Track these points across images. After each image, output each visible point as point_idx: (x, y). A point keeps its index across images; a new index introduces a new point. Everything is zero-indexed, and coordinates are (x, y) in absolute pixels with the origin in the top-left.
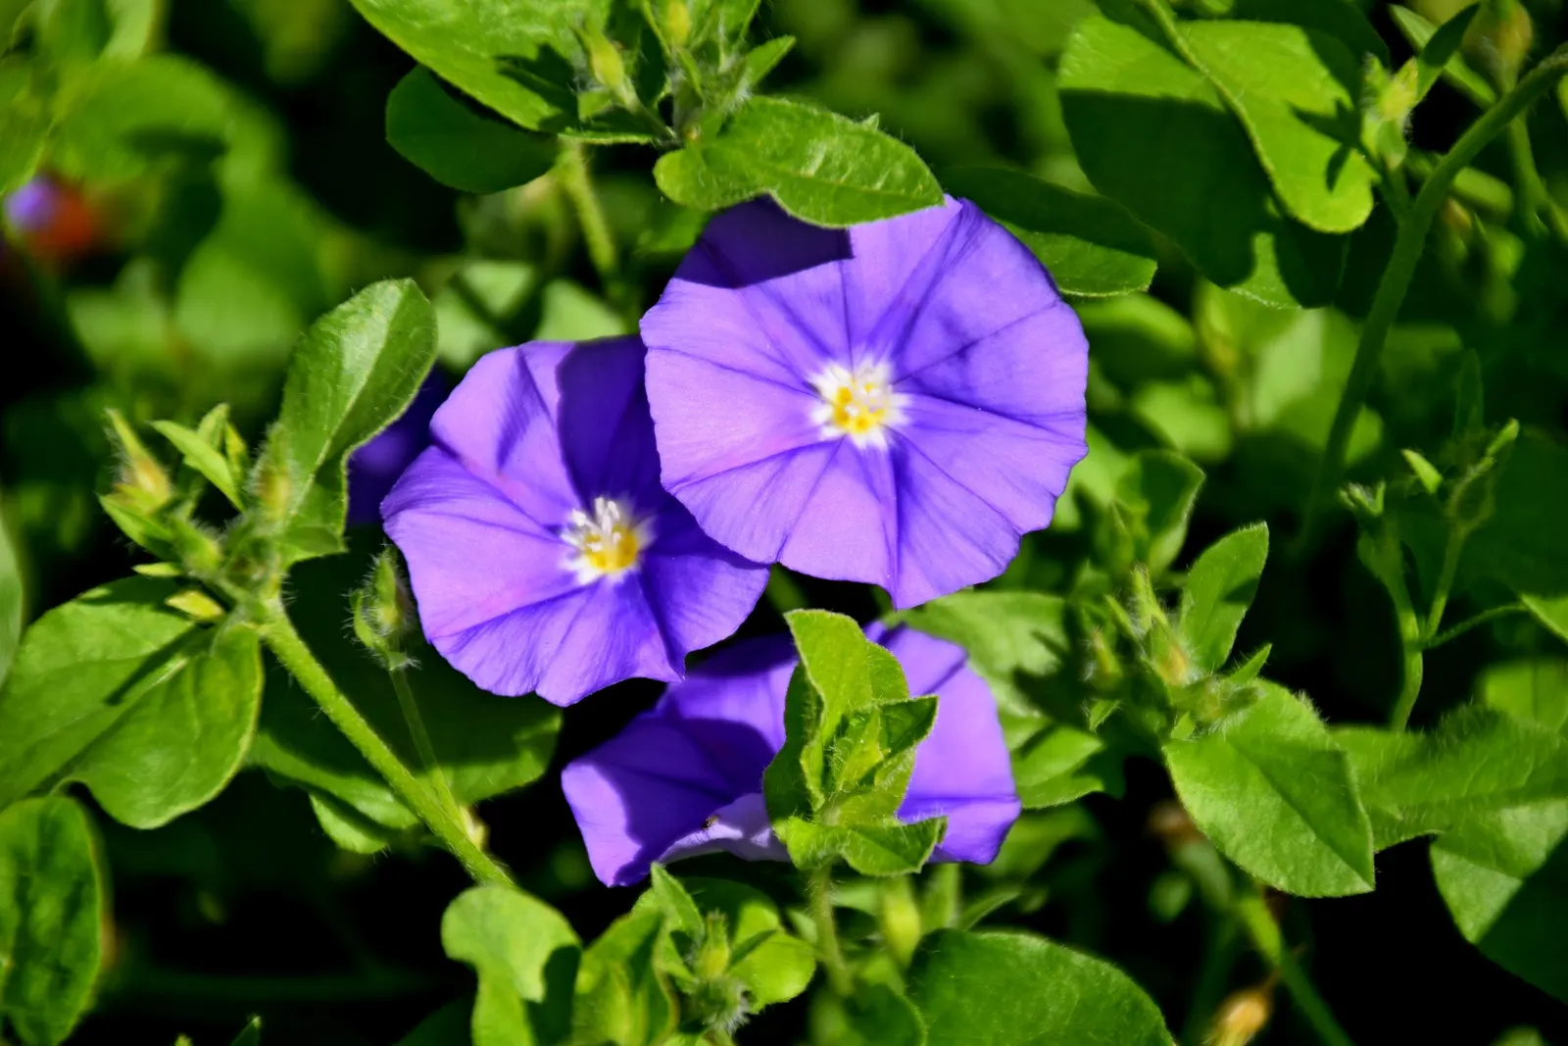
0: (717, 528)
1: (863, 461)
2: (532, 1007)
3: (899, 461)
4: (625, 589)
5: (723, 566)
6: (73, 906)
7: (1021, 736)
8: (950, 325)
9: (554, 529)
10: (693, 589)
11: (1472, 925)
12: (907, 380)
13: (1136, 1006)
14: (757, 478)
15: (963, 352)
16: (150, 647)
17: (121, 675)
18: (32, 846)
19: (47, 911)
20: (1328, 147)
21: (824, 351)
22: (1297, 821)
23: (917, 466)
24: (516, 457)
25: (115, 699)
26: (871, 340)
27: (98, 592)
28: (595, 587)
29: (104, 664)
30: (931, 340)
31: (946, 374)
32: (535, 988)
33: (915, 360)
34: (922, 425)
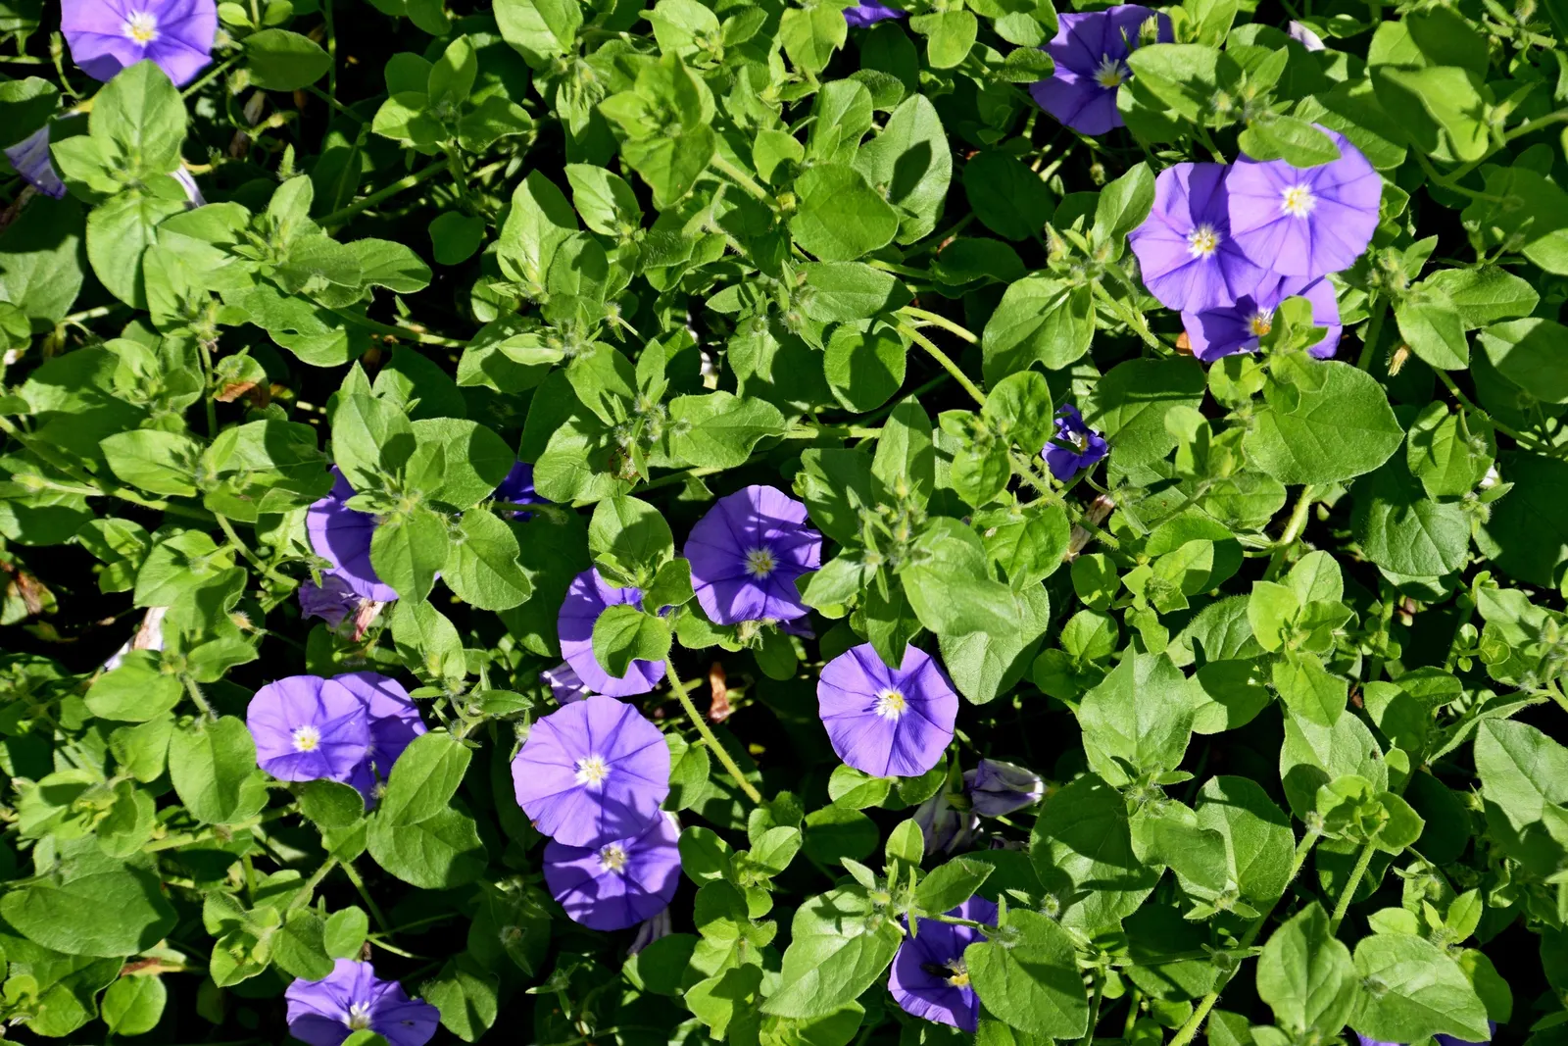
0: (1249, 254)
1: (1299, 222)
2: (1191, 444)
3: (1312, 223)
4: (1211, 260)
5: (1250, 266)
6: (1041, 410)
7: (1340, 293)
8: (1333, 177)
9: (1184, 236)
10: (1239, 271)
11: (1495, 361)
12: (1315, 192)
13: (1376, 389)
14: (1264, 234)
15: (1337, 187)
16: (1053, 293)
17: (1043, 304)
18: (1026, 386)
19: (1030, 408)
20: (1472, 125)
21: (1287, 183)
22: (1441, 341)
23: (1319, 226)
24: (1172, 210)
25: (1041, 313)
26: (1304, 179)
27: (1035, 274)
28: (1200, 258)
29: (1037, 299)
30: (1325, 182)
31: (1331, 193)
32: (1193, 439)
33: (1319, 187)
34: (1320, 207)
